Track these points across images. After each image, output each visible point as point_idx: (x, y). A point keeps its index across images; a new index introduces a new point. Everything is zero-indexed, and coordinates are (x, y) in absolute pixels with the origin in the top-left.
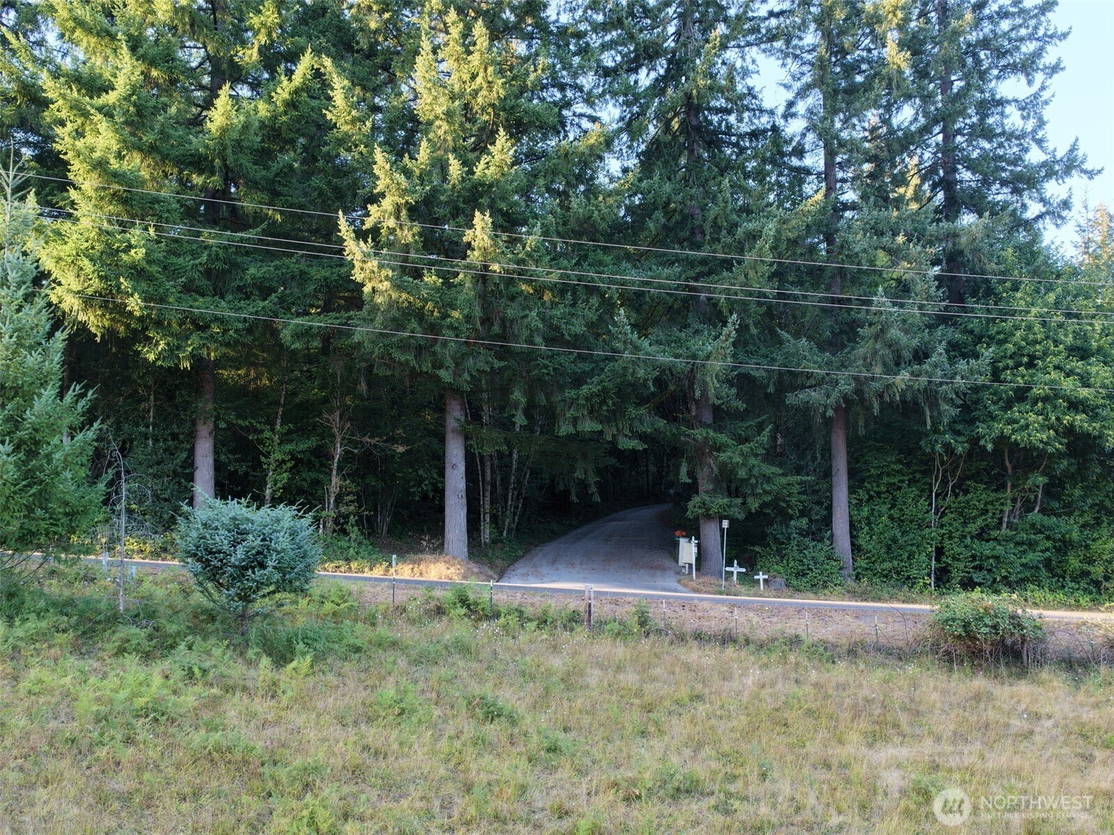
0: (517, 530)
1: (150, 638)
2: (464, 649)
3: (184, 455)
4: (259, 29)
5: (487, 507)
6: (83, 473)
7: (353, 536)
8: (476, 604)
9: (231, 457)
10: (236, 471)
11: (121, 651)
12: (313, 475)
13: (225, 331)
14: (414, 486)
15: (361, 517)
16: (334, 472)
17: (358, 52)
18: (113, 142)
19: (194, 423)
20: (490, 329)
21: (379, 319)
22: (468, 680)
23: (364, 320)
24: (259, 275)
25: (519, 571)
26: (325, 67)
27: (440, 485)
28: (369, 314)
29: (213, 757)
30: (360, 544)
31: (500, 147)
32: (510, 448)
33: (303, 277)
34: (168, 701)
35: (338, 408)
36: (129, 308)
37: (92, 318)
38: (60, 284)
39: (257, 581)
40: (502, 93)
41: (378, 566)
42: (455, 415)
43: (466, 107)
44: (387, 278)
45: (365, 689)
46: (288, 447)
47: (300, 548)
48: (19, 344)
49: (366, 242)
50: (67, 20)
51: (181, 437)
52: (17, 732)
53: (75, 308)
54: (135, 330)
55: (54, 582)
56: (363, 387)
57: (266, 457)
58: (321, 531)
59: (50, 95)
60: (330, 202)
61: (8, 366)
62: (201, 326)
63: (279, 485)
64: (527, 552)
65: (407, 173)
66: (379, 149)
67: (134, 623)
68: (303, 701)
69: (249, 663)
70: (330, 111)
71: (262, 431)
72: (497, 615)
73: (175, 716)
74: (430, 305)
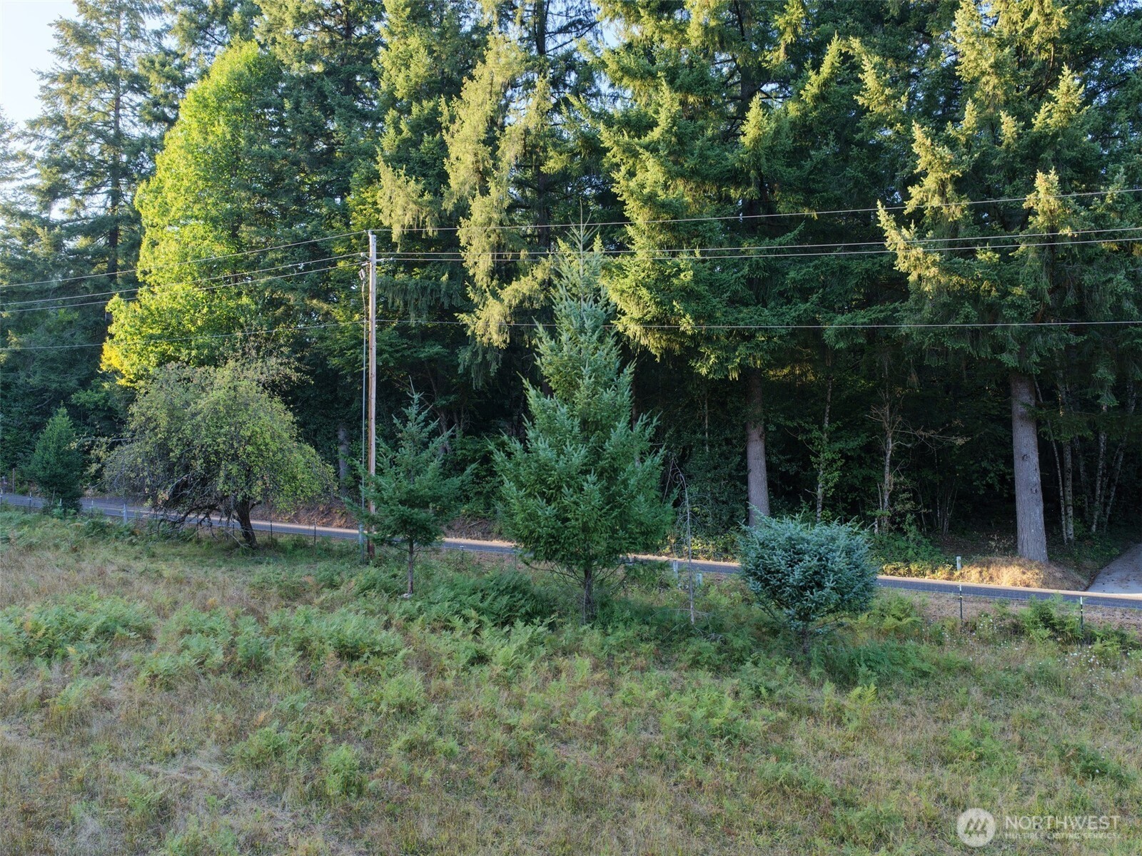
0: (1110, 522)
1: (720, 651)
2: (1051, 681)
3: (738, 459)
4: (785, 29)
5: (1069, 498)
6: (653, 493)
7: (911, 536)
8: (1063, 624)
9: (782, 458)
10: (788, 471)
11: (695, 664)
12: (865, 472)
13: (770, 339)
14: (977, 479)
15: (919, 516)
16: (887, 469)
17: (887, 21)
18: (660, 175)
19: (745, 427)
20: (1063, 299)
21: (928, 308)
22: (1058, 721)
23: (911, 310)
24: (799, 277)
25: (1117, 575)
26: (853, 49)
27: (1008, 477)
28: (916, 304)
29: (785, 789)
30: (919, 543)
31: (1065, 89)
32: (1097, 434)
33: (843, 272)
34: (739, 724)
35: (887, 401)
36: (682, 329)
37: (652, 341)
38: (624, 314)
39: (816, 602)
40: (1064, 23)
41: (941, 568)
42: (1023, 400)
43: (1019, 51)
44: (934, 263)
45: (936, 722)
46: (838, 446)
47: (857, 567)
48: (596, 383)
49: (908, 228)
50: (616, 72)
51: (734, 441)
52: (616, 742)
53: (638, 334)
54: (688, 348)
55: (635, 587)
56: (914, 378)
57: (817, 456)
58: (876, 531)
59: (607, 144)
60: (866, 190)
61: (589, 404)
62: (747, 337)
63: (831, 484)
64: (1125, 549)
65: (951, 143)
66: (917, 126)
67: (705, 635)
68: (868, 731)
69: (812, 683)
70: (862, 96)
71: (810, 431)
72: (1090, 639)
73: (747, 740)
74: (986, 285)
